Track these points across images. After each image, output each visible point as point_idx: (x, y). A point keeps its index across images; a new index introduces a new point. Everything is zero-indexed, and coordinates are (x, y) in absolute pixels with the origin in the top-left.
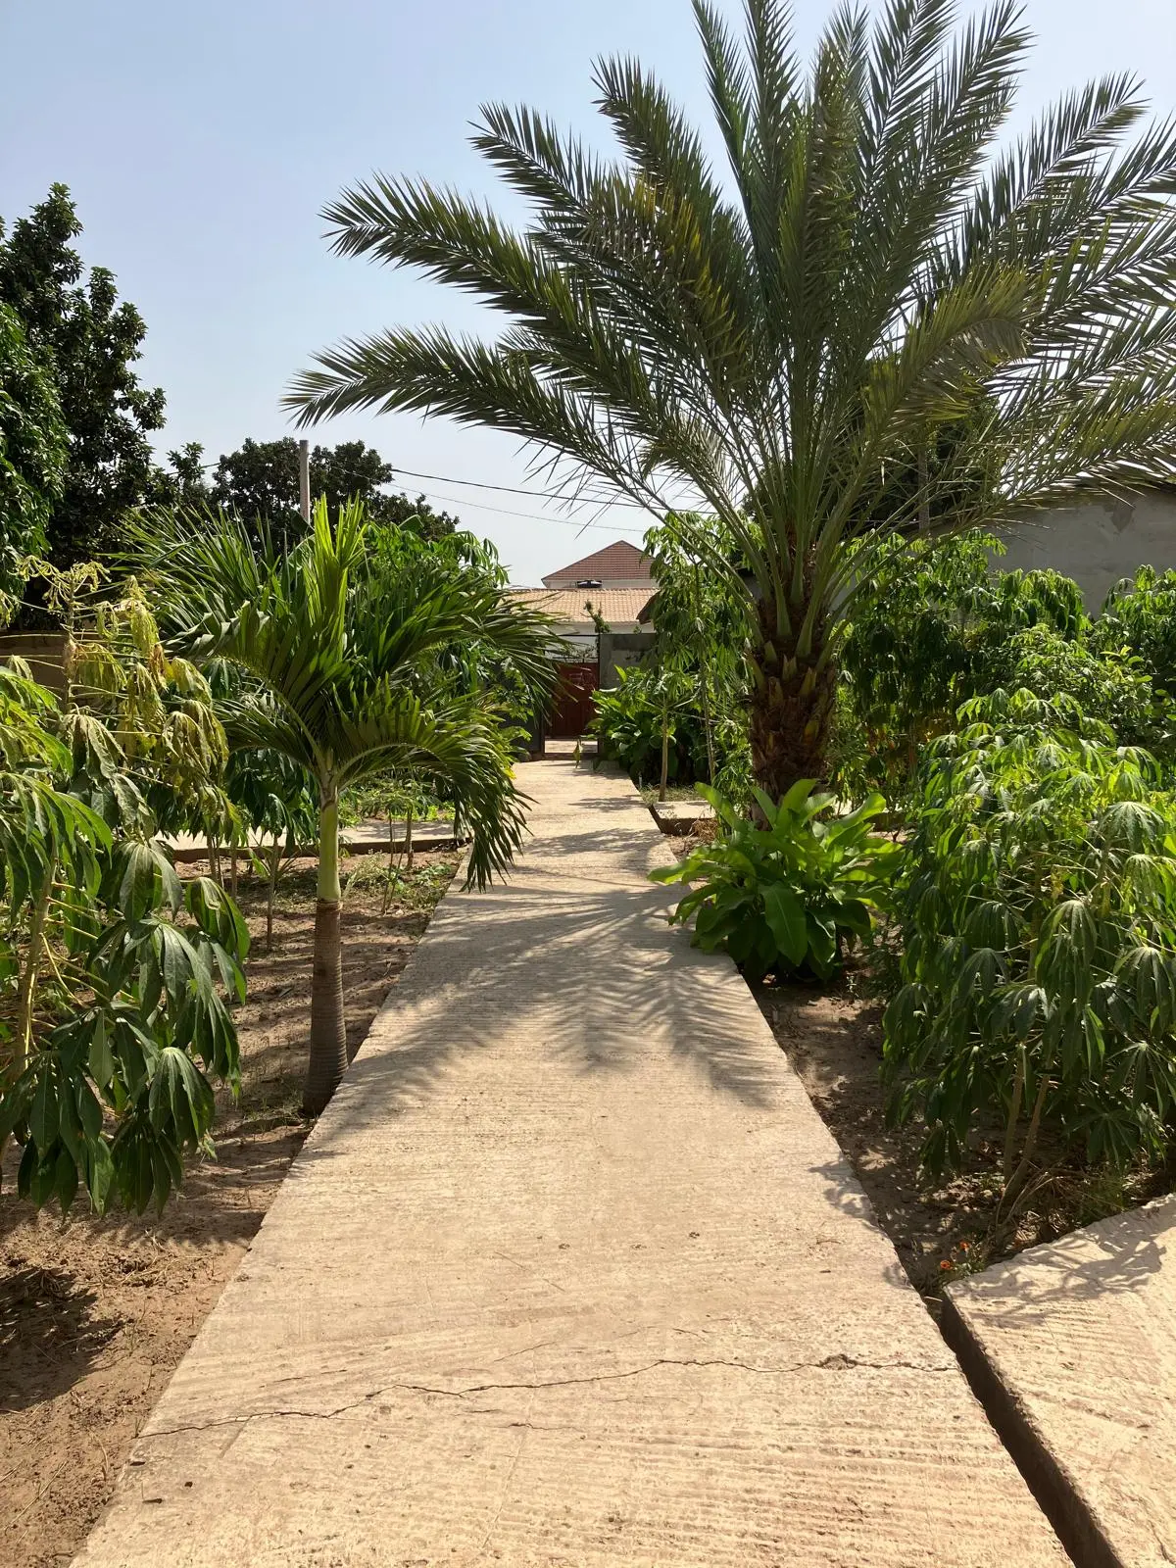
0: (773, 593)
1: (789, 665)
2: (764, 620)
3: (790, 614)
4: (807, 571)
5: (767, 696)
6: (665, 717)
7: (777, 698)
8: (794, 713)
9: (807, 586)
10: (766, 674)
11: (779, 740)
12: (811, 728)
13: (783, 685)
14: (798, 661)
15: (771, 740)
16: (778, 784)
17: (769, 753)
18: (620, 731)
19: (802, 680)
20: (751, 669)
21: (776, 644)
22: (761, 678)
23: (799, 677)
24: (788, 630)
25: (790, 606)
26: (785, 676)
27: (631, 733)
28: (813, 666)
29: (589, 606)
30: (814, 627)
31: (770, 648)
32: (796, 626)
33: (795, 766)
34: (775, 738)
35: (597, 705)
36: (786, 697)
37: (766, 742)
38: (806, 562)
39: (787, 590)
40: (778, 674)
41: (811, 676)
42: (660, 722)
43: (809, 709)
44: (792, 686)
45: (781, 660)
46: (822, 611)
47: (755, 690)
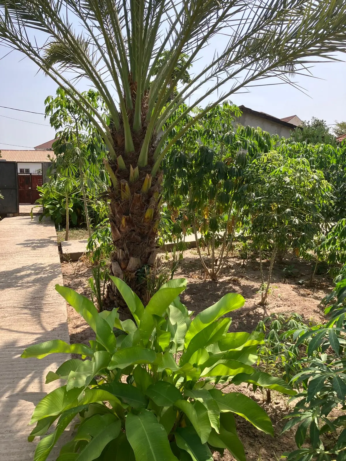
0: (121, 123)
1: (134, 172)
2: (116, 142)
3: (133, 138)
4: (144, 109)
5: (120, 192)
6: (67, 200)
7: (126, 194)
8: (138, 204)
9: (143, 120)
10: (118, 177)
11: (128, 221)
12: (149, 213)
13: (130, 186)
14: (140, 169)
15: (123, 221)
16: (129, 250)
17: (122, 230)
18: (50, 204)
19: (143, 181)
20: (108, 174)
21: (125, 158)
22: (115, 179)
23: (141, 180)
24: (132, 148)
25: (133, 132)
26: (131, 179)
27: (55, 205)
28: (149, 173)
29: (49, 156)
30: (149, 147)
31: (120, 159)
32: (138, 146)
33: (139, 238)
34: (126, 220)
35: (40, 193)
36: (132, 193)
37: (120, 222)
38: (142, 104)
39: (131, 122)
40: (127, 177)
41: (148, 179)
42: (65, 202)
43: (148, 201)
44: (136, 186)
45: (129, 168)
46: (153, 138)
47: (112, 187)
